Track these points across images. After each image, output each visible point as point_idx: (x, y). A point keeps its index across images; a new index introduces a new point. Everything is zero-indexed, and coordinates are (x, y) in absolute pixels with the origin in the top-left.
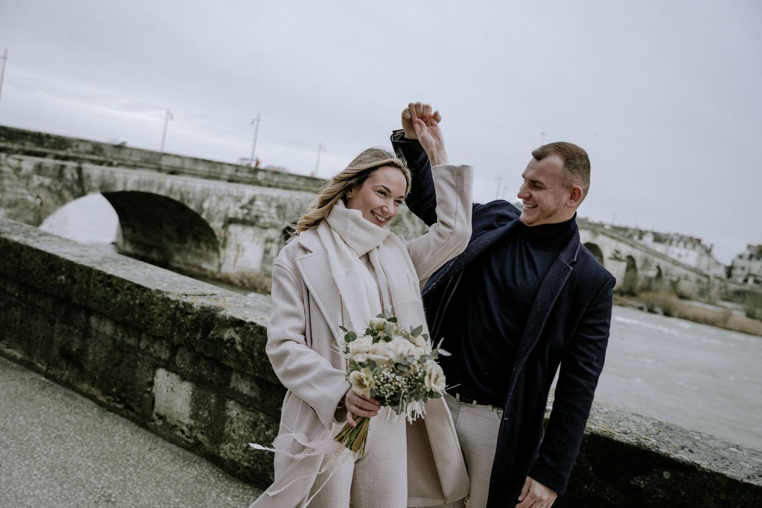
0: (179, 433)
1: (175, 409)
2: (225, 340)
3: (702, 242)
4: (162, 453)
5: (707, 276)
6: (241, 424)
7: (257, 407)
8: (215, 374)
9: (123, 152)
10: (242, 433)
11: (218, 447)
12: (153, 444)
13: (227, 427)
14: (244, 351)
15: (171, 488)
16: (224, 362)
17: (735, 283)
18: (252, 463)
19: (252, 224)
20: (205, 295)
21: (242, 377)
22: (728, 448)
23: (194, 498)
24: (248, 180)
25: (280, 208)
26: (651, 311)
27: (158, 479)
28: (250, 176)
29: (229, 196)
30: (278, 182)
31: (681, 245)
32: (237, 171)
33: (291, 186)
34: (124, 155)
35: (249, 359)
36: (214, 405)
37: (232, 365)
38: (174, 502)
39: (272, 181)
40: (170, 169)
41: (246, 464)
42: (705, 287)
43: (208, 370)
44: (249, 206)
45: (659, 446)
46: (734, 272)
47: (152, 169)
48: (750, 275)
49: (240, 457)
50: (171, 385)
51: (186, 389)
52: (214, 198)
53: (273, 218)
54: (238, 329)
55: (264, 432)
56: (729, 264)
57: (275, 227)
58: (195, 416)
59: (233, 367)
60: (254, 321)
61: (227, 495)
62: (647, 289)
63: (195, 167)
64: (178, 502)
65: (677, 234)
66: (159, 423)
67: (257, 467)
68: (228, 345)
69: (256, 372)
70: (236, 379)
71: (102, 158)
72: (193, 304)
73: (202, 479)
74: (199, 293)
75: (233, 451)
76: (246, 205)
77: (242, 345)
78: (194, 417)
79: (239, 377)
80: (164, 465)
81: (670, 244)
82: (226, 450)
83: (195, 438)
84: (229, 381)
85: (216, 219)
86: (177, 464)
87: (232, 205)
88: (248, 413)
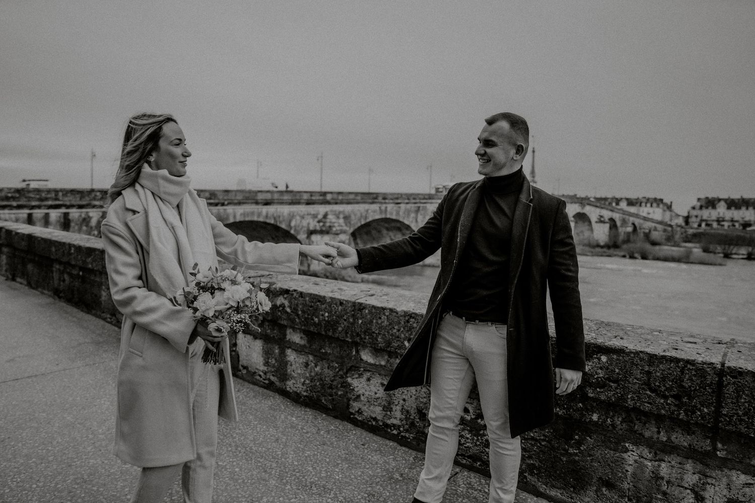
0: (258, 378)
1: (253, 360)
2: (278, 305)
3: (664, 201)
4: (247, 392)
5: (671, 226)
6: (298, 365)
7: (307, 351)
8: (275, 331)
9: (230, 194)
10: (299, 372)
11: (285, 384)
12: (241, 387)
13: (289, 369)
14: (291, 312)
15: (252, 415)
16: (279, 322)
17: (692, 228)
18: (309, 392)
19: (327, 233)
20: (263, 276)
21: (294, 331)
22: (652, 332)
23: (268, 420)
24: (321, 201)
25: (347, 218)
26: (632, 257)
27: (243, 410)
28: (321, 198)
29: (308, 214)
30: (342, 199)
31: (649, 205)
32: (311, 196)
33: (352, 201)
34: (231, 196)
35: (296, 317)
36: (277, 354)
37: (285, 323)
38: (254, 424)
39: (338, 199)
40: (265, 201)
41: (305, 394)
42: (670, 234)
43: (270, 329)
44: (323, 220)
45: (597, 338)
46: (690, 220)
47: (252, 203)
48: (702, 220)
49: (301, 389)
50: (248, 344)
51: (258, 345)
52: (298, 218)
53: (342, 226)
54: (285, 296)
55: (314, 369)
56: (686, 214)
57: (344, 232)
58: (266, 363)
59: (286, 324)
60: (296, 288)
61: (292, 417)
62: (627, 241)
63: (281, 198)
64: (257, 424)
65: (645, 198)
66: (244, 372)
67: (313, 395)
68: (281, 309)
69: (302, 326)
70: (290, 333)
71: (217, 201)
72: (254, 282)
73: (275, 408)
74: (259, 275)
75: (295, 385)
76: (321, 219)
77: (290, 307)
78: (266, 365)
79: (292, 331)
80: (247, 400)
81: (640, 206)
82: (290, 385)
83: (269, 379)
84: (285, 335)
85: (302, 233)
86: (257, 399)
87: (311, 221)
88: (301, 356)
